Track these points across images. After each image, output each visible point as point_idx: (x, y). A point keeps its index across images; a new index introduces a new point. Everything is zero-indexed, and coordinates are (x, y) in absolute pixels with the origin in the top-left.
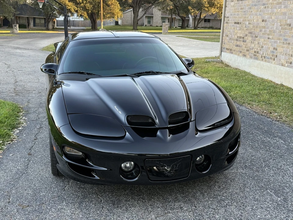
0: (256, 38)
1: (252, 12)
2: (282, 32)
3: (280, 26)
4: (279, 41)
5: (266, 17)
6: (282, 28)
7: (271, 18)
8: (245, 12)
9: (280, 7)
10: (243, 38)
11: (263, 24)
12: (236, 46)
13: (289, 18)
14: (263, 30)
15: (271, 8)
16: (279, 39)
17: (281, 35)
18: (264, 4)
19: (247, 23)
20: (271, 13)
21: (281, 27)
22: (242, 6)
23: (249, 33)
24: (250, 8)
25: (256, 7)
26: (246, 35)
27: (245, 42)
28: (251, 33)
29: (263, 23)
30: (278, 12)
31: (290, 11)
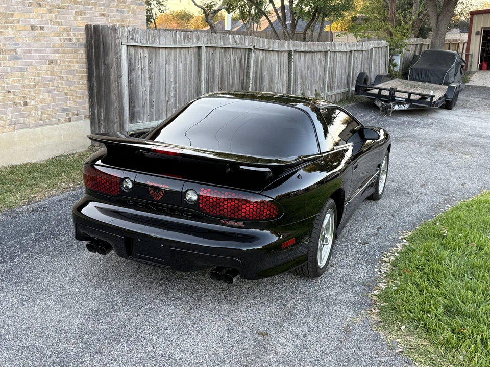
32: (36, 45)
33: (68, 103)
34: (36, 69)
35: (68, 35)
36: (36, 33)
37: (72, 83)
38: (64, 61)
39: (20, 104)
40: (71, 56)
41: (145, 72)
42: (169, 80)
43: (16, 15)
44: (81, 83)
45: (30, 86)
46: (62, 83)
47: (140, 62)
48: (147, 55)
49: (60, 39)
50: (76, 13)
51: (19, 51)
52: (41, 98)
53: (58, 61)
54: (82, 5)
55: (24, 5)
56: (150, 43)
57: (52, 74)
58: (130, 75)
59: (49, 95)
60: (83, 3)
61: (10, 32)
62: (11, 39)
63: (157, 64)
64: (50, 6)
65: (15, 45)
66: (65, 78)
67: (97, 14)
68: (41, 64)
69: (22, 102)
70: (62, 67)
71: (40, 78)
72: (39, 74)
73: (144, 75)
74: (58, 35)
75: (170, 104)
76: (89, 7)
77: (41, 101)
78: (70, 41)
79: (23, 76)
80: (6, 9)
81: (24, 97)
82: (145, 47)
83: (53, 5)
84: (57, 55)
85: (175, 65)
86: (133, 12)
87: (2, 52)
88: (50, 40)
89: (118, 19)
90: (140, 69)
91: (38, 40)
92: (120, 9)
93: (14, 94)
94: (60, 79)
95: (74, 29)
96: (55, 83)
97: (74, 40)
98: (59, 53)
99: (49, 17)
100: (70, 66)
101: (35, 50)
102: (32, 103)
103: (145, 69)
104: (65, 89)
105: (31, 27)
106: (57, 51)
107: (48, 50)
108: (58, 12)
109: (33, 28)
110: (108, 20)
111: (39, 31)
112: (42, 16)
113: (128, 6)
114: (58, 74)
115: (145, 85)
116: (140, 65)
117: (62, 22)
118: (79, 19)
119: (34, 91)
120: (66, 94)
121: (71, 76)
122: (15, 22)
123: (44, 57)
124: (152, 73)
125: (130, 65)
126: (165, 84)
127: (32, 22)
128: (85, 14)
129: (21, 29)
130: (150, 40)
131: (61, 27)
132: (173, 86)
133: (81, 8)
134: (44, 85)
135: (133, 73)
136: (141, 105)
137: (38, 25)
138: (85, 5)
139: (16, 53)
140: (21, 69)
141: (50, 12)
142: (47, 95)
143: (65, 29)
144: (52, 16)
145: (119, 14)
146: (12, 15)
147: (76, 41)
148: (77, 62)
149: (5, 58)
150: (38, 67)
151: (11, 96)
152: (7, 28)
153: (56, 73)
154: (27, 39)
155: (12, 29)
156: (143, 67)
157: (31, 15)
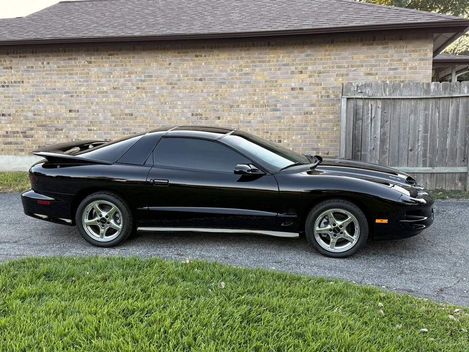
0: (61, 132)
1: (38, 100)
2: (117, 123)
3: (112, 116)
4: (113, 132)
5: (77, 107)
6: (117, 118)
7: (90, 108)
8: (19, 101)
9: (106, 97)
10: (25, 133)
11: (73, 115)
12: (4, 144)
13: (128, 107)
14: (75, 122)
15: (86, 97)
16: (114, 130)
17: (116, 125)
18: (66, 93)
19: (30, 114)
20: (87, 103)
21: (113, 118)
22: (9, 93)
23: (37, 126)
24: (33, 97)
25: (47, 96)
26: (32, 129)
27: (32, 137)
28: (43, 126)
29: (71, 113)
30: (104, 102)
31: (127, 100)
32: (294, 101)
33: (319, 144)
34: (292, 118)
35: (327, 92)
36: (295, 93)
37: (325, 129)
38: (319, 113)
39: (275, 141)
40: (327, 108)
41: (375, 121)
42: (415, 130)
43: (280, 81)
44: (335, 129)
45: (285, 130)
46: (315, 129)
47: (370, 112)
48: (380, 106)
49: (318, 96)
50: (337, 75)
51: (279, 105)
52: (293, 138)
53: (314, 113)
54: (345, 68)
55: (287, 74)
56: (386, 95)
57: (306, 121)
58: (356, 124)
59: (301, 138)
60: (346, 66)
61: (273, 92)
62: (274, 97)
63: (396, 114)
64: (311, 72)
65: (276, 101)
66: (319, 125)
67: (362, 74)
68: (296, 114)
69: (277, 140)
70: (316, 117)
71: (294, 124)
72: (294, 122)
73: (375, 124)
74: (316, 93)
75: (414, 153)
76: (353, 69)
77: (293, 140)
78: (328, 96)
79: (280, 122)
80: (272, 77)
81: (279, 137)
82: (378, 99)
83: (315, 72)
84: (312, 108)
85: (426, 116)
86: (411, 68)
87: (266, 106)
88: (307, 97)
89: (388, 76)
90: (370, 118)
91: (296, 97)
92: (392, 67)
93: (271, 134)
94: (314, 126)
95: (333, 88)
96: (308, 129)
97: (332, 96)
98: (315, 106)
99: (309, 80)
100: (325, 116)
101: (293, 105)
102: (286, 141)
103: (377, 119)
104: (317, 133)
105: (292, 88)
106: (313, 105)
107: (305, 105)
108: (319, 76)
109: (293, 89)
110: (376, 78)
111: (298, 91)
112: (302, 80)
113: (404, 63)
114: (312, 122)
115: (375, 132)
116: (370, 115)
117: (321, 84)
118: (341, 79)
119: (288, 133)
120: (318, 137)
121: (325, 124)
122: (278, 86)
123: (300, 110)
124: (387, 122)
125: (356, 115)
126: (407, 133)
127: (293, 85)
128: (347, 75)
129: (282, 90)
130: (387, 93)
131: (320, 87)
132: (421, 135)
133: (344, 71)
134: (298, 129)
135: (360, 122)
136: (369, 150)
137: (298, 86)
138: (348, 67)
139: (276, 107)
140: (279, 118)
141: (310, 76)
142: (299, 137)
143: (323, 88)
144: (313, 80)
145: (392, 72)
146: (276, 81)
147: (334, 96)
148: (333, 113)
149: (267, 110)
150: (294, 117)
151: (269, 135)
152: (271, 90)
153: (310, 121)
154: (287, 97)
155: (275, 90)
156: (373, 117)
157: (293, 80)
